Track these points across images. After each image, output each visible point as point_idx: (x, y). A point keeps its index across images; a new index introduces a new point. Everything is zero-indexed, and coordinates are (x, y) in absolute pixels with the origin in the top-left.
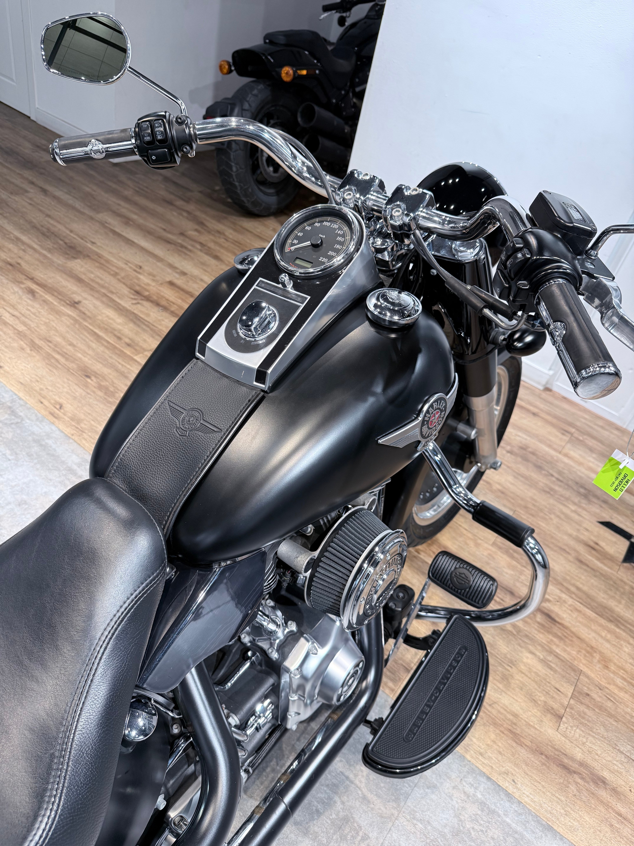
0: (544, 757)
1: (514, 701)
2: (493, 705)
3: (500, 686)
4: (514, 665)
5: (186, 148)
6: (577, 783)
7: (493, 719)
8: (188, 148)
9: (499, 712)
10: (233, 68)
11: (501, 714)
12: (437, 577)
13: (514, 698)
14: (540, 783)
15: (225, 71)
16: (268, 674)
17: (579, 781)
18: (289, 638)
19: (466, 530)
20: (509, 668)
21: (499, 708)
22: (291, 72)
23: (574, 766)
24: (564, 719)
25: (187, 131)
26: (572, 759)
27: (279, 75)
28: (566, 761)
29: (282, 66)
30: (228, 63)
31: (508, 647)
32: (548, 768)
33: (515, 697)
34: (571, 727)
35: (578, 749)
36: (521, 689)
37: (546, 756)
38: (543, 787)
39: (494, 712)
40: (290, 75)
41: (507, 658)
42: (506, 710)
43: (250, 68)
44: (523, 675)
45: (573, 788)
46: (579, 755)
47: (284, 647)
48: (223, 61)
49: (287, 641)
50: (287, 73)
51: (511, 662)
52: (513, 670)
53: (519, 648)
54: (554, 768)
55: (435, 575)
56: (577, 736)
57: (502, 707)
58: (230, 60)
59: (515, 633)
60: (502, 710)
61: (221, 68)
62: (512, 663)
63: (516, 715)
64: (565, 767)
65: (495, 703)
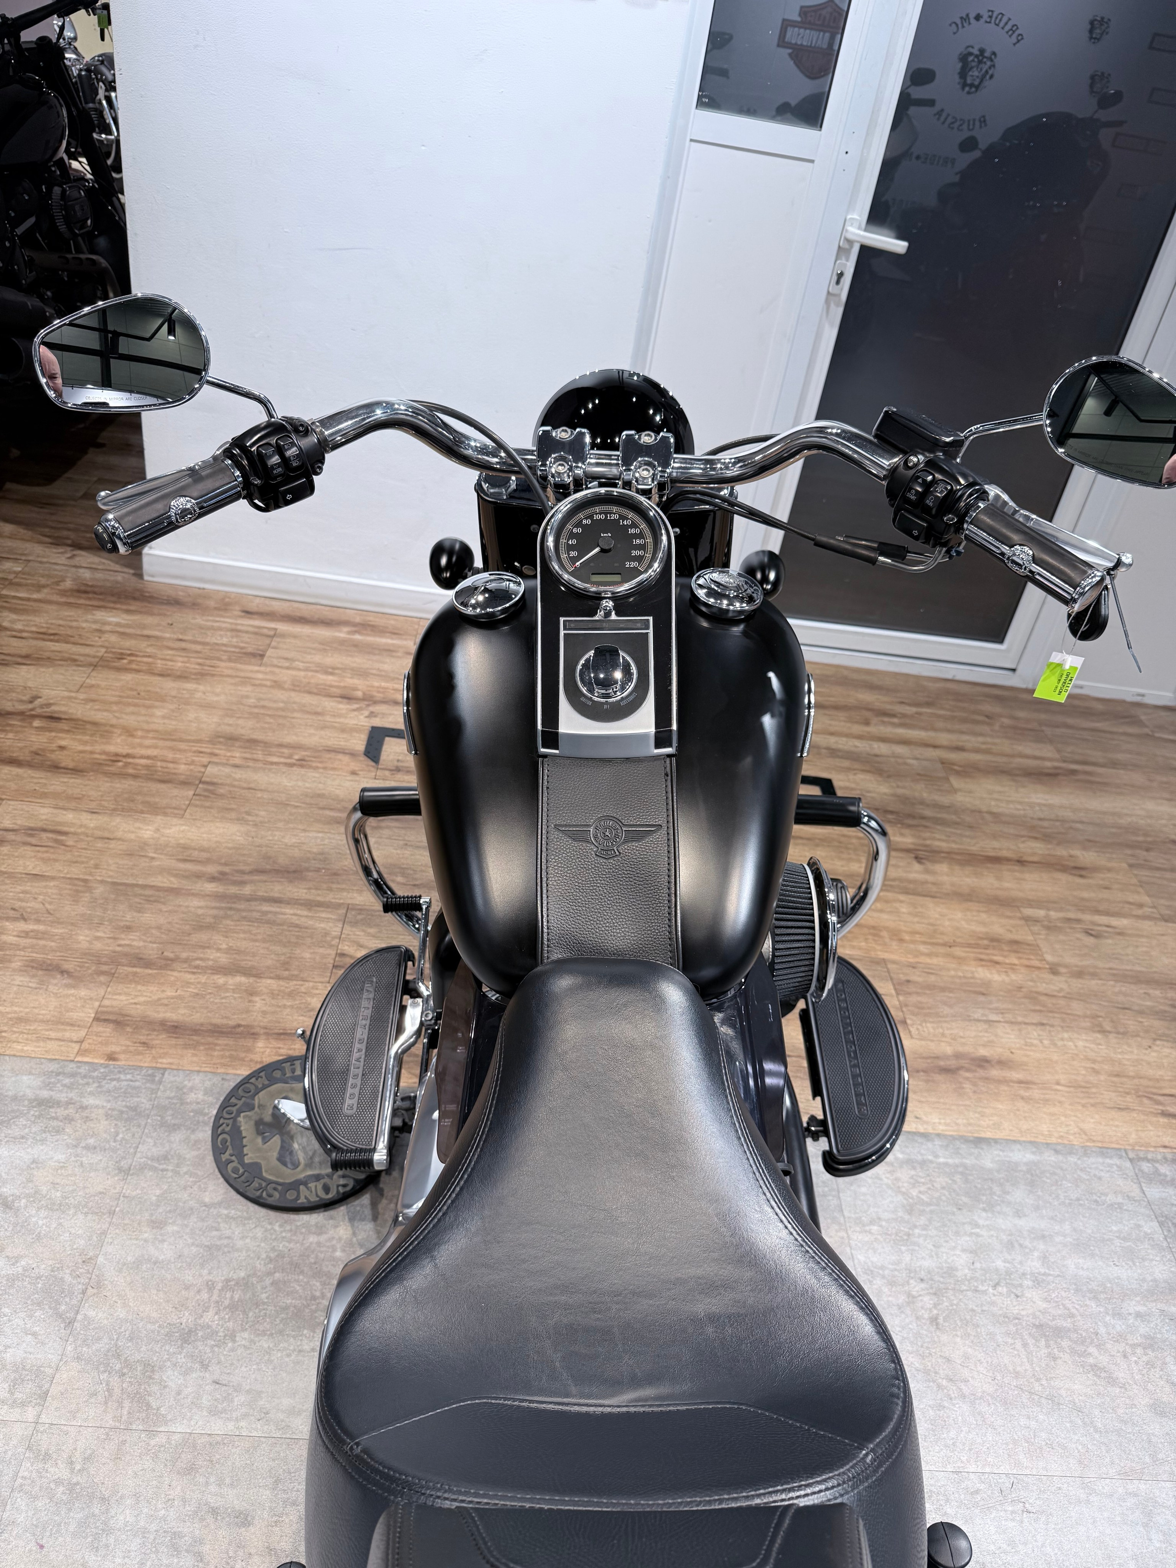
0: (922, 1073)
6: (967, 1079)
14: (938, 1102)
17: (967, 1075)
23: (952, 1063)
24: (909, 1022)
26: (946, 1057)
28: (942, 1063)
32: (933, 1081)
34: (921, 1025)
35: (943, 1044)
37: (924, 1071)
38: (945, 1104)
45: (967, 1086)
46: (949, 1050)
54: (938, 1077)
56: (931, 1030)
64: (946, 1070)
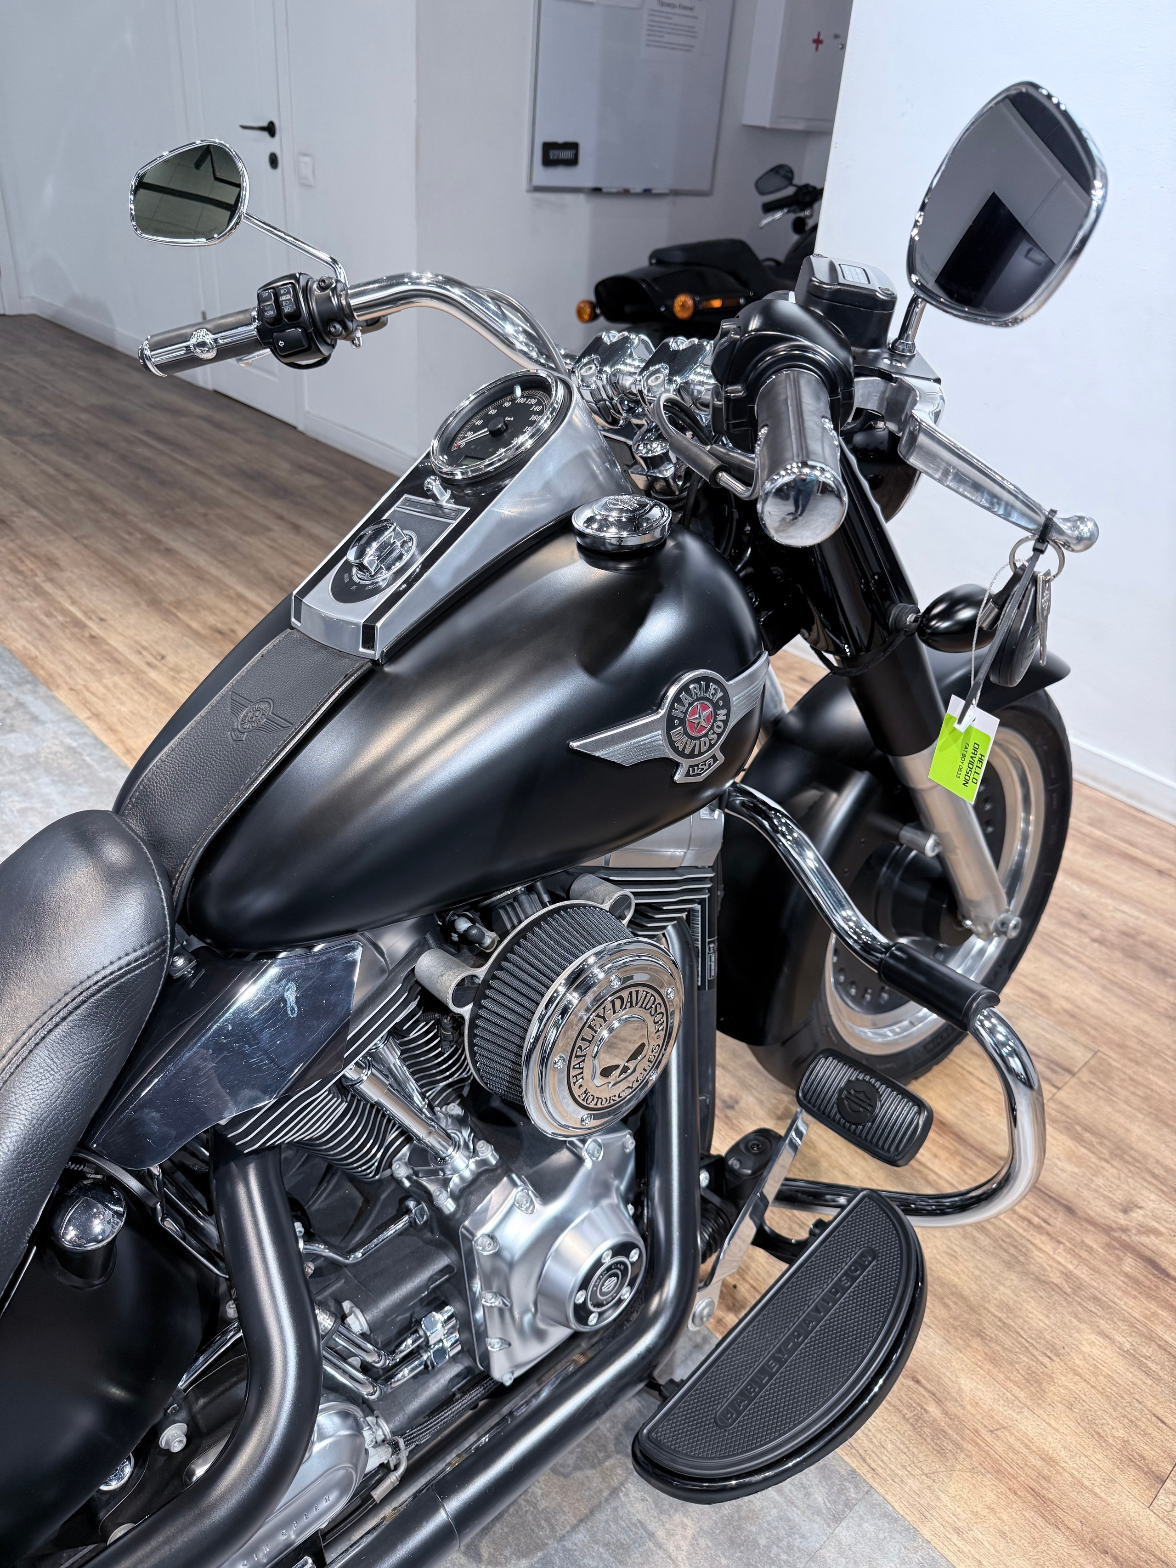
0: (1109, 1560)
1: (1049, 1429)
2: (999, 1433)
3: (1022, 1395)
4: (1058, 1355)
5: (335, 327)
7: (995, 1461)
8: (338, 326)
9: (1011, 1447)
10: (598, 311)
11: (1017, 1452)
12: (813, 1101)
13: (1050, 1425)
15: (586, 317)
16: (442, 1247)
18: (483, 1178)
19: (982, 1082)
20: (1046, 1360)
21: (1012, 1440)
22: (690, 302)
24: (1169, 1485)
25: (335, 301)
27: (670, 309)
29: (674, 297)
30: (590, 303)
31: (1048, 1317)
33: (1053, 1423)
36: (1070, 1407)
37: (1115, 1559)
39: (1000, 1448)
40: (689, 308)
41: (1044, 1339)
42: (1027, 1447)
43: (628, 309)
44: (1077, 1378)
47: (471, 1193)
48: (583, 302)
49: (478, 1183)
50: (683, 306)
51: (1053, 1348)
52: (1056, 1366)
53: (1075, 1322)
55: (808, 1097)
57: (1018, 1439)
58: (593, 298)
59: (1069, 1291)
60: (1017, 1445)
61: (580, 313)
62: (1054, 1351)
63: (1050, 1461)
65: (1005, 1428)
